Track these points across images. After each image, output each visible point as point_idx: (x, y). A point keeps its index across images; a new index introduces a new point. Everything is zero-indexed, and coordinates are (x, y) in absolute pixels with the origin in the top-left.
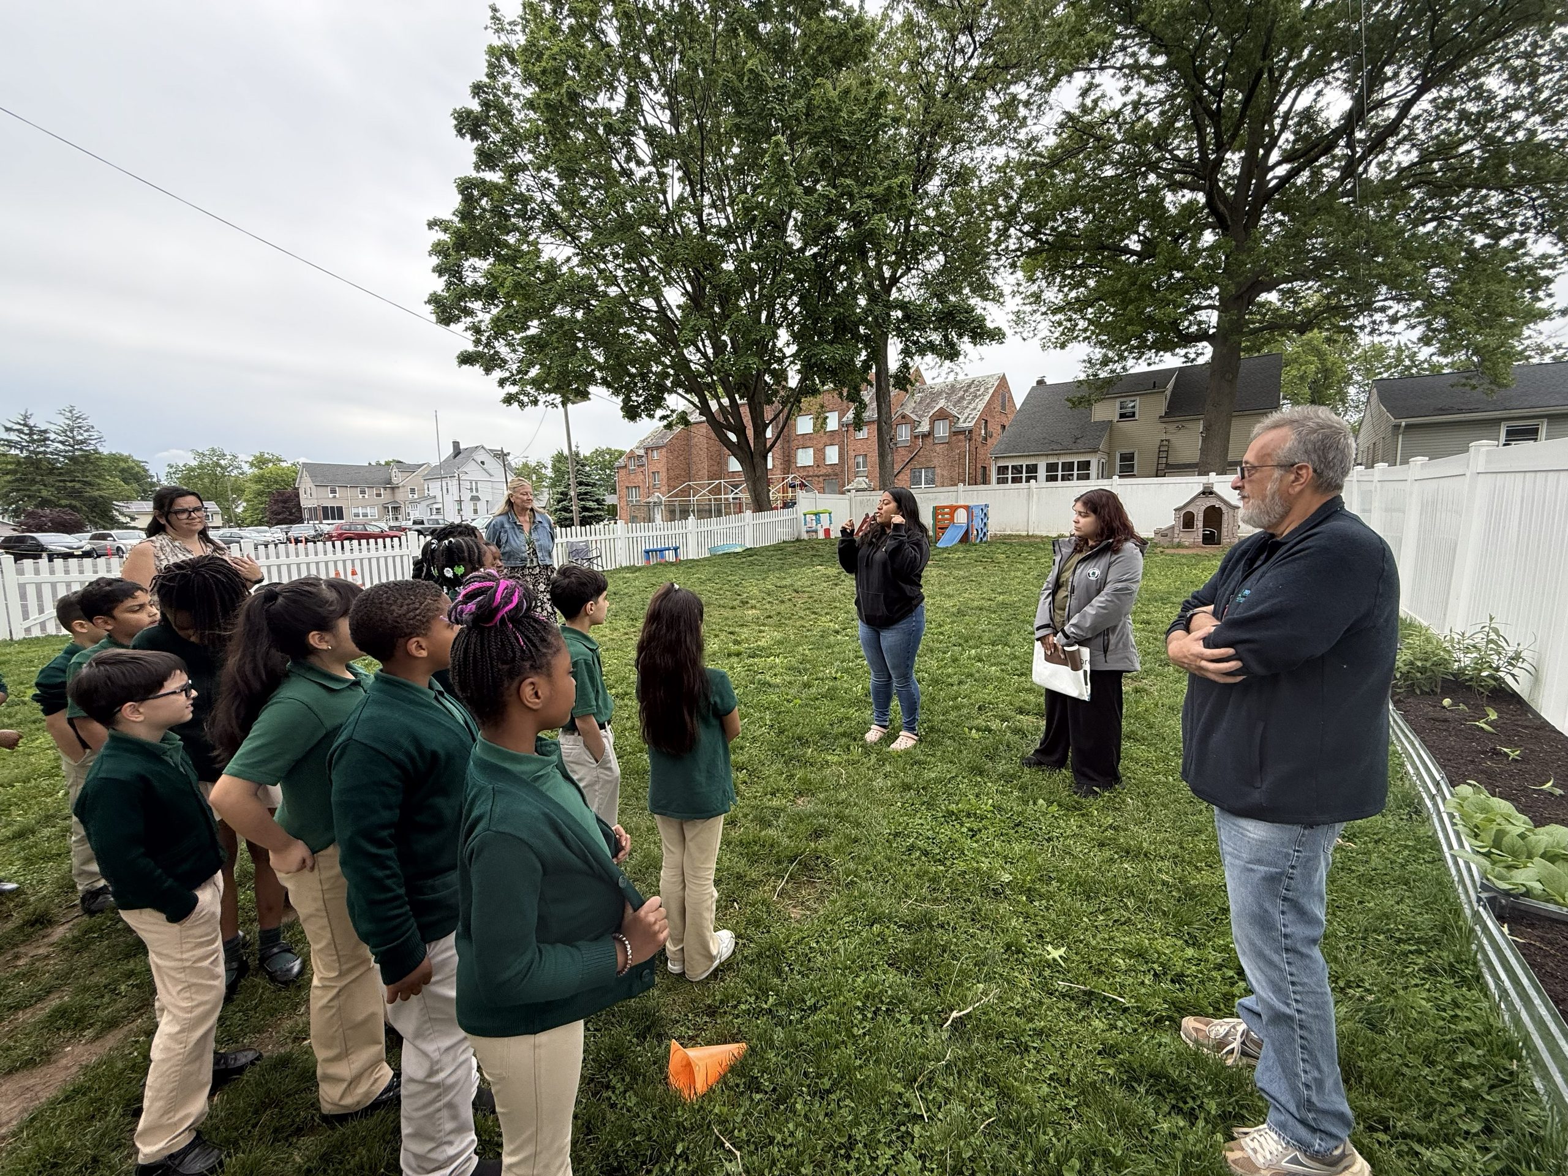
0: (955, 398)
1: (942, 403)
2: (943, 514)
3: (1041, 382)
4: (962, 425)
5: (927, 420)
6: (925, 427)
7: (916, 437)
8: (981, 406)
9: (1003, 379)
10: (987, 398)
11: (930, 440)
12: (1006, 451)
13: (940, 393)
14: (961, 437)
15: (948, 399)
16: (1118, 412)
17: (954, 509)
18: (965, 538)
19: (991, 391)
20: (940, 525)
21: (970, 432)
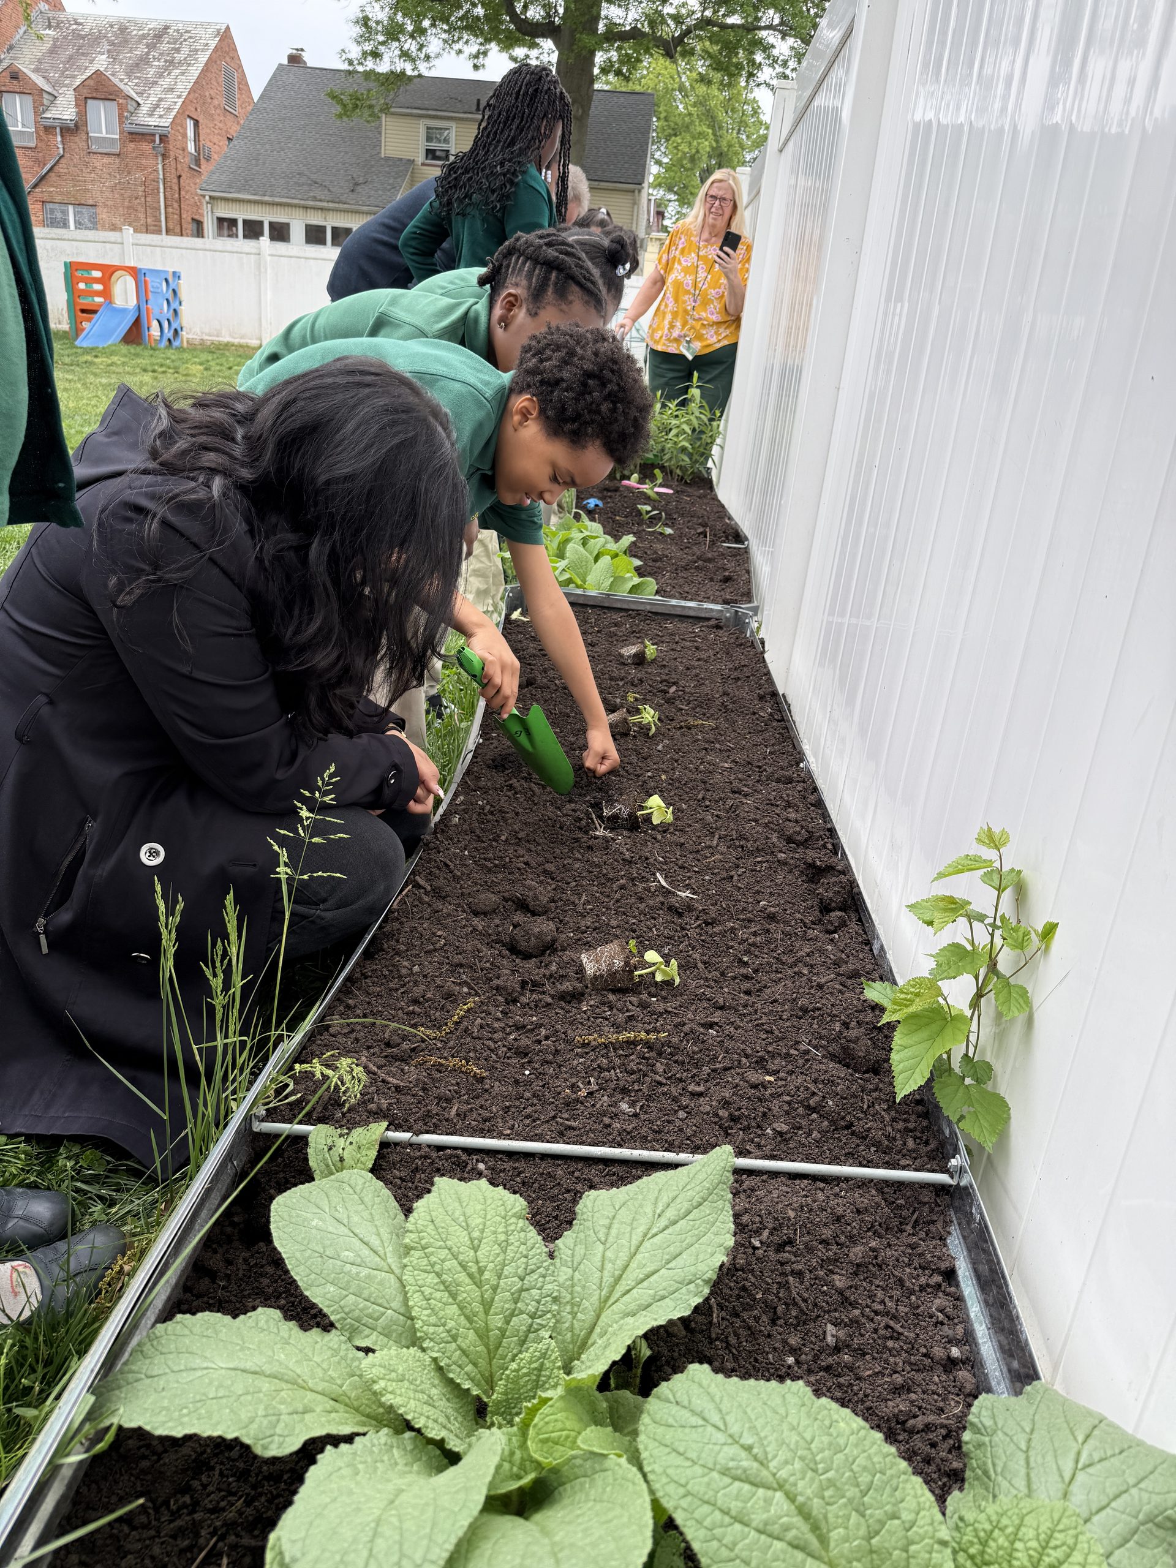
0: (129, 56)
1: (101, 62)
2: (90, 281)
3: (295, 59)
4: (146, 119)
5: (70, 95)
6: (65, 110)
7: (49, 130)
8: (184, 86)
9: (225, 37)
10: (195, 71)
11: (78, 142)
12: (230, 187)
13: (95, 39)
14: (146, 147)
15: (113, 55)
16: (422, 145)
17: (109, 272)
18: (135, 334)
19: (203, 58)
20: (85, 302)
21: (164, 138)
